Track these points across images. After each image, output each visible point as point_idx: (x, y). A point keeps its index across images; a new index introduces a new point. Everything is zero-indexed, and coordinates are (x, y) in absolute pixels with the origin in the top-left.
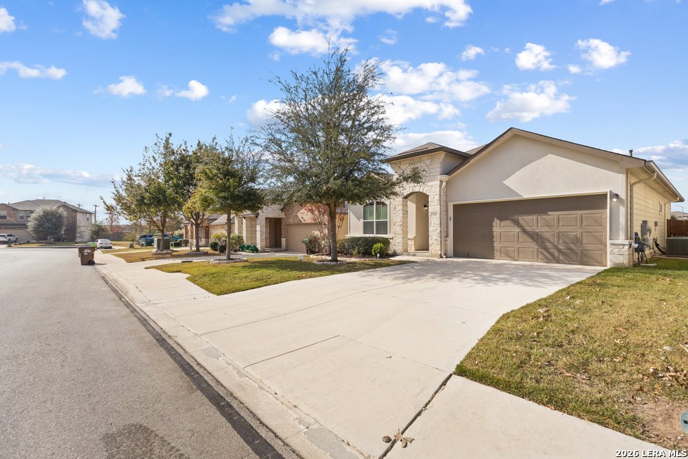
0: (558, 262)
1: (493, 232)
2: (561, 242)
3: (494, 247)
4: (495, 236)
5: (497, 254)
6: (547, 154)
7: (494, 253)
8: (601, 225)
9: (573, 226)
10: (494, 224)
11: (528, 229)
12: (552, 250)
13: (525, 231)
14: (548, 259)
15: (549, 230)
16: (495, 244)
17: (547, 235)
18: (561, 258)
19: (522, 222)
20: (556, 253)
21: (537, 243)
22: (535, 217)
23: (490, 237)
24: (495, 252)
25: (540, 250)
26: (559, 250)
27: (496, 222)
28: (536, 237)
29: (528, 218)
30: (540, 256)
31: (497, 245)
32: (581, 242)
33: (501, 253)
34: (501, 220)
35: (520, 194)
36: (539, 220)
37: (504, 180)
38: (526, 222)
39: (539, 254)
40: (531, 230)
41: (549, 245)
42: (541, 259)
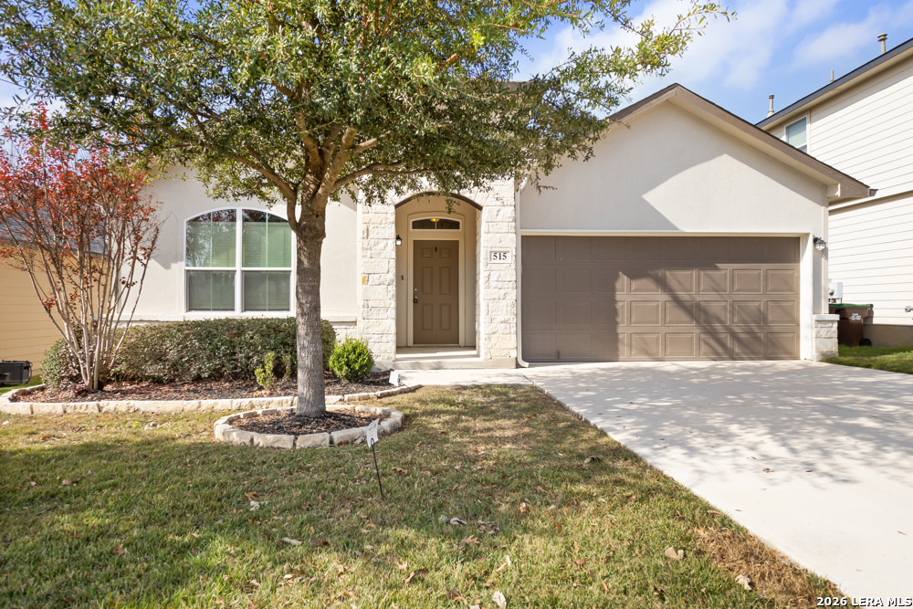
0: (733, 357)
1: (615, 302)
2: (736, 320)
3: (617, 334)
4: (620, 312)
5: (624, 350)
6: (721, 154)
7: (617, 349)
8: (792, 290)
9: (755, 290)
10: (618, 285)
11: (683, 295)
12: (722, 336)
13: (678, 301)
14: (717, 353)
15: (718, 298)
16: (620, 330)
17: (716, 309)
18: (737, 350)
19: (673, 283)
20: (729, 342)
21: (698, 322)
22: (694, 273)
23: (610, 314)
24: (620, 347)
25: (702, 336)
26: (734, 335)
27: (623, 280)
28: (696, 312)
29: (682, 274)
30: (704, 348)
31: (623, 330)
32: (765, 319)
33: (631, 346)
34: (632, 277)
35: (675, 224)
36: (702, 279)
37: (645, 192)
38: (680, 283)
39: (702, 344)
40: (687, 298)
41: (717, 326)
42: (705, 354)
